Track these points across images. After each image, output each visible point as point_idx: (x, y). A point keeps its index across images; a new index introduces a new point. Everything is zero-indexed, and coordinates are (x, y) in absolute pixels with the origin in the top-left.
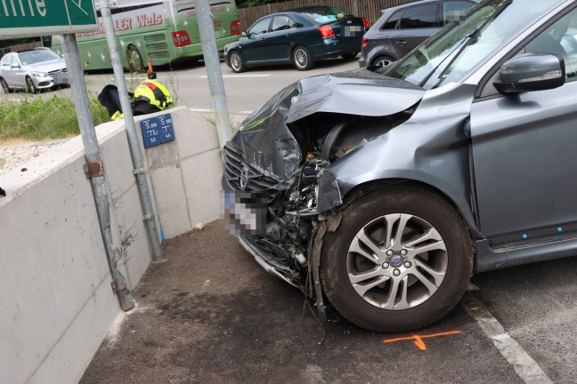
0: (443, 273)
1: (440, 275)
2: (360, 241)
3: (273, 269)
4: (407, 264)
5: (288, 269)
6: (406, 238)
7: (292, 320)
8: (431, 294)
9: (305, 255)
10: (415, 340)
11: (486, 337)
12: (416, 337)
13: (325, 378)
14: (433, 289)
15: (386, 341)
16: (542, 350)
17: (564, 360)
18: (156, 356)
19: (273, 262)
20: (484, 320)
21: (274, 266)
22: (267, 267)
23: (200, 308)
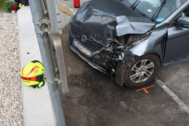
0: (152, 72)
1: (151, 73)
2: (134, 68)
3: (97, 68)
4: (144, 71)
5: (102, 68)
6: (145, 65)
7: (107, 84)
8: (149, 77)
9: (115, 70)
10: (144, 90)
11: (161, 87)
12: (144, 89)
13: (127, 106)
14: (149, 76)
15: (137, 91)
16: (174, 89)
17: (180, 93)
18: (74, 102)
19: (96, 66)
20: (157, 80)
21: (97, 67)
22: (95, 67)
23: (75, 81)
